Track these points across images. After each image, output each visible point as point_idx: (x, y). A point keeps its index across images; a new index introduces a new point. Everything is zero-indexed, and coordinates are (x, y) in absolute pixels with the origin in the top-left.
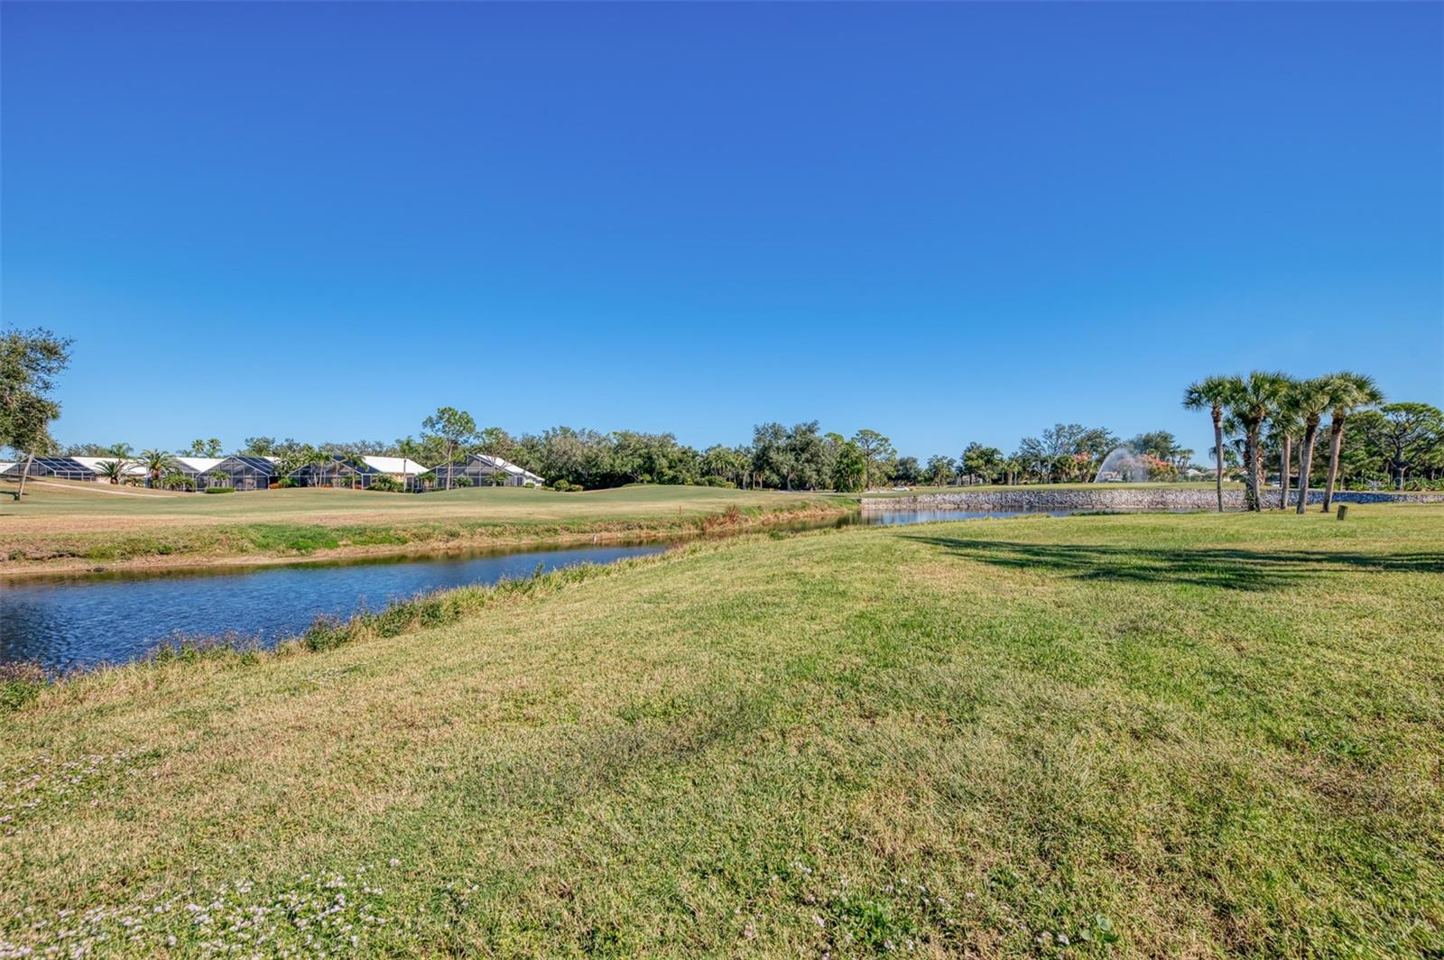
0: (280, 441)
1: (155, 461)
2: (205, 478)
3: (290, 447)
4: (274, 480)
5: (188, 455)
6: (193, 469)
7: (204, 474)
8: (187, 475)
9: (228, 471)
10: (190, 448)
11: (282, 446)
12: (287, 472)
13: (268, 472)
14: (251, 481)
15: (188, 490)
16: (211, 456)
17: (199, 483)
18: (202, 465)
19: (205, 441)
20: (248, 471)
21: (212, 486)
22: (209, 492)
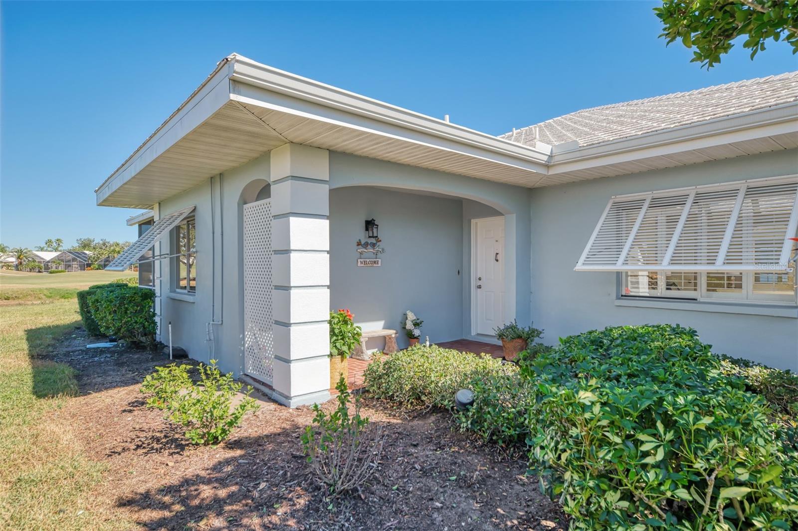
0: (98, 240)
1: (20, 254)
2: (49, 264)
3: (104, 244)
4: (89, 265)
5: (42, 249)
6: (43, 259)
7: (49, 262)
8: (39, 262)
9: (62, 260)
10: (43, 245)
11: (99, 243)
12: (96, 261)
13: (85, 261)
14: (76, 266)
15: (39, 272)
16: (56, 250)
17: (46, 267)
18: (48, 256)
19: (53, 240)
20: (74, 260)
21: (54, 269)
22: (51, 273)
